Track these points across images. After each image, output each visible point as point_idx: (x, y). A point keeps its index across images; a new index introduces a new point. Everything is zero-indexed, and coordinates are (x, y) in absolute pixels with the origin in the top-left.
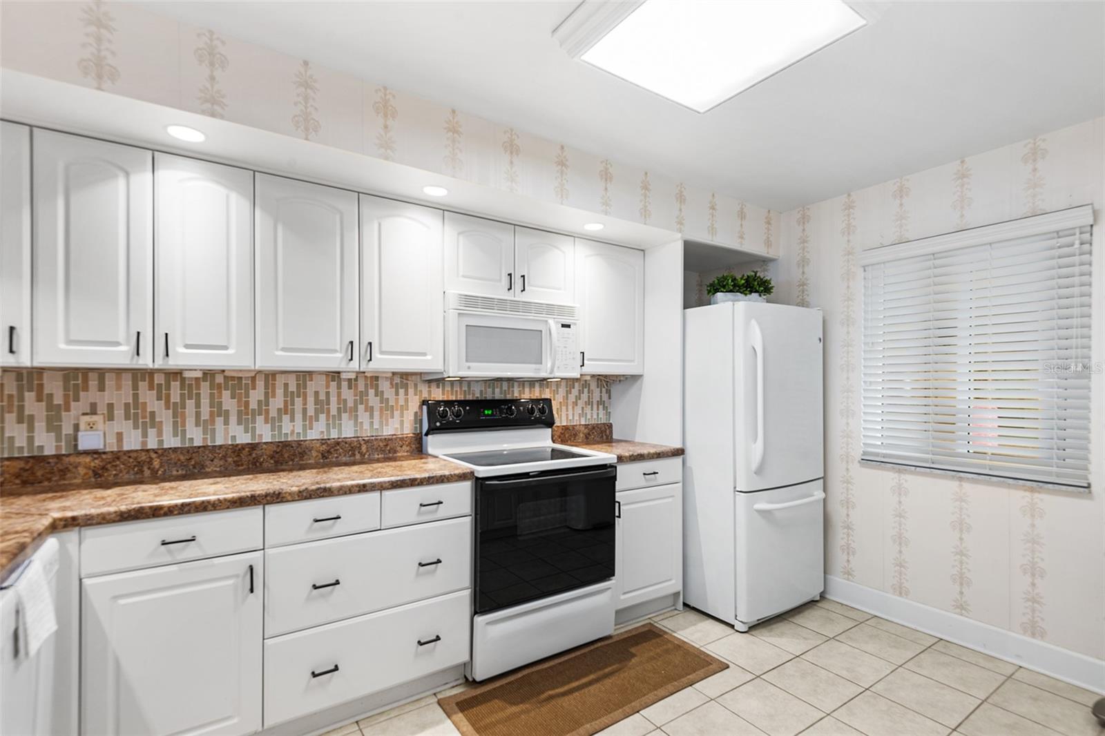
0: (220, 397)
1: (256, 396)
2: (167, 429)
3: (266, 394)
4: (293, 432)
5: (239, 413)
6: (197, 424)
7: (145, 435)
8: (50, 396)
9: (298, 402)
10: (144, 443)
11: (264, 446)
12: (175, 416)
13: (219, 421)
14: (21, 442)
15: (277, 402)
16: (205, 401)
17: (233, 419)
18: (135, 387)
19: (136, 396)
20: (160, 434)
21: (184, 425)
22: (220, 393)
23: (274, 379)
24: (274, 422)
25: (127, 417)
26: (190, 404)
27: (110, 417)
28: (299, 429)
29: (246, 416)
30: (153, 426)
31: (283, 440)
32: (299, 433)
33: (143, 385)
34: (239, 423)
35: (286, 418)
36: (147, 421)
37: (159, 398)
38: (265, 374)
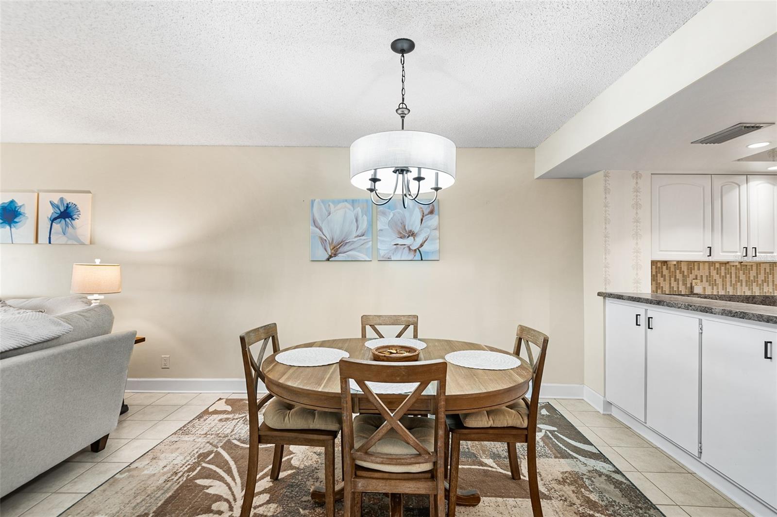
0: (739, 274)
1: (753, 273)
2: (720, 287)
3: (757, 272)
4: (768, 291)
5: (746, 280)
6: (731, 286)
7: (713, 289)
8: (684, 271)
9: (770, 276)
10: (712, 292)
11: (758, 297)
12: (723, 281)
13: (739, 284)
14: (675, 289)
15: (761, 277)
16: (733, 276)
17: (744, 284)
18: (710, 269)
19: (710, 272)
20: (718, 289)
21: (726, 286)
22: (739, 272)
23: (760, 266)
24: (761, 287)
25: (707, 281)
26: (728, 276)
27: (702, 281)
28: (771, 290)
29: (749, 283)
30: (716, 285)
31: (764, 295)
32: (771, 292)
33: (712, 268)
34: (746, 286)
35: (765, 284)
36: (713, 284)
37: (718, 274)
38: (757, 264)
